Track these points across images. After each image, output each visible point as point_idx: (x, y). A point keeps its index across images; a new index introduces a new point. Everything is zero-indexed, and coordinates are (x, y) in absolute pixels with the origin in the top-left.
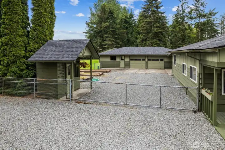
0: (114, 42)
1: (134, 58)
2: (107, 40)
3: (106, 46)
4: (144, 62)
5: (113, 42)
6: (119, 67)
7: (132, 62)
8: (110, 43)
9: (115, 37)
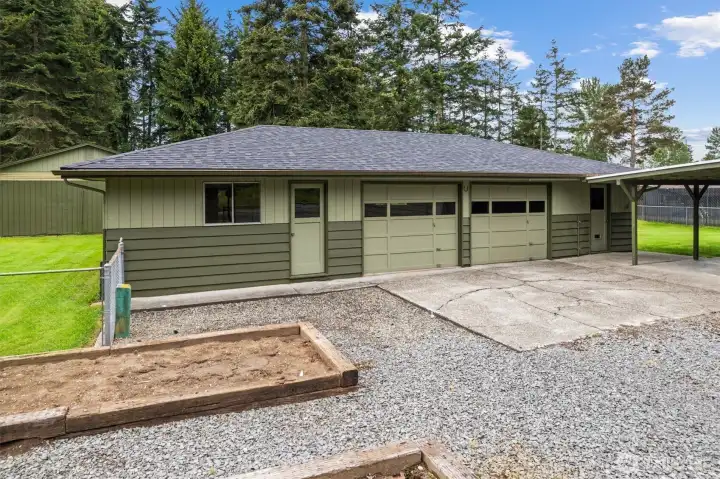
0: (62, 120)
1: (391, 201)
2: (16, 110)
3: (13, 141)
4: (448, 223)
5: (56, 123)
6: (284, 275)
7: (374, 227)
8: (36, 123)
9: (69, 96)
